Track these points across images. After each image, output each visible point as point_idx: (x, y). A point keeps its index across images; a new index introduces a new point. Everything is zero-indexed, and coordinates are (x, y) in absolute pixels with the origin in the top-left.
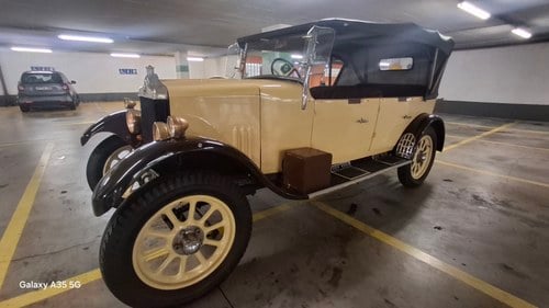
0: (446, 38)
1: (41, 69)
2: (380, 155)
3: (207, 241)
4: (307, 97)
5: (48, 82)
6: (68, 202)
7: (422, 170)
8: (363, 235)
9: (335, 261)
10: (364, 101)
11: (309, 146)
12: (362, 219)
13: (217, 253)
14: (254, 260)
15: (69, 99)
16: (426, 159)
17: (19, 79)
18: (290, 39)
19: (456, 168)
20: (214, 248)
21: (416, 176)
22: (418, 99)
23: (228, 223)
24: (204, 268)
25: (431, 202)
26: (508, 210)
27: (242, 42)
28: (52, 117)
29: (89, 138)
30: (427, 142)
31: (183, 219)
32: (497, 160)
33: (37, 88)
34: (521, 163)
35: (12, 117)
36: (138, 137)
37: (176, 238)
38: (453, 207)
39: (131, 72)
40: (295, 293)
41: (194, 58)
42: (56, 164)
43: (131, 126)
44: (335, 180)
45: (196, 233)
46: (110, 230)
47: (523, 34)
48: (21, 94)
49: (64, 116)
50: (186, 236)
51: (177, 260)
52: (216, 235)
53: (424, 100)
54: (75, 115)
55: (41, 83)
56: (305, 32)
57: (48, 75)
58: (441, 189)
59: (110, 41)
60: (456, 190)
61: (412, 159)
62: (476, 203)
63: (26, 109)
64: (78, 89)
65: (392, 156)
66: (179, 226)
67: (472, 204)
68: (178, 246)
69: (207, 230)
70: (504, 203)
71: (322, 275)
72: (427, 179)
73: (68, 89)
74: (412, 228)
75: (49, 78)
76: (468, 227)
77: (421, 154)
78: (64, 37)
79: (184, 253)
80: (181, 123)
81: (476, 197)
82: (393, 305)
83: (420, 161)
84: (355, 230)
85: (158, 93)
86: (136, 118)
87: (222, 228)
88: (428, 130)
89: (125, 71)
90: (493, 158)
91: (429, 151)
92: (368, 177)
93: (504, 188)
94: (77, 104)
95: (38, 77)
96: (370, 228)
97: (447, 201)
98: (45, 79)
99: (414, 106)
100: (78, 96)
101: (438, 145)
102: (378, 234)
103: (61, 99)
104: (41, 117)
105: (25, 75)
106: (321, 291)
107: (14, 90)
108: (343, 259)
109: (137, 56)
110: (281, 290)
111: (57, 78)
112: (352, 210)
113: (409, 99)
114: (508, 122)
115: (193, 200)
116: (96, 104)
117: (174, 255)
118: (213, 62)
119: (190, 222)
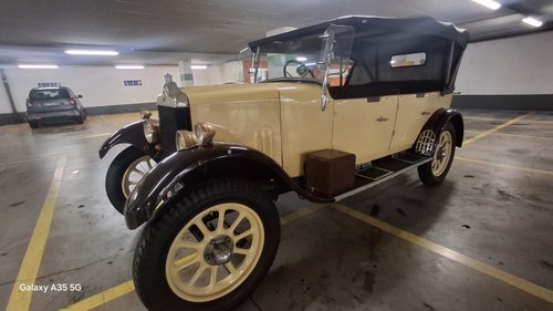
0: (461, 30)
1: (48, 85)
2: (399, 153)
3: (237, 251)
4: (326, 98)
5: (56, 98)
6: (87, 216)
7: (442, 167)
8: (391, 237)
9: (365, 265)
10: (383, 99)
11: (329, 147)
12: (387, 220)
13: (247, 262)
14: (282, 267)
15: (77, 113)
16: (446, 155)
17: (27, 96)
18: (306, 40)
19: (475, 164)
20: (242, 257)
21: (436, 173)
22: (435, 94)
23: (257, 230)
24: (235, 278)
25: (455, 200)
26: (539, 204)
27: (253, 46)
28: (62, 131)
29: (107, 150)
30: (446, 138)
31: (212, 228)
32: (517, 153)
33: (45, 104)
34: (543, 155)
35: (22, 134)
36: (157, 147)
37: (207, 249)
38: (479, 204)
39: (136, 83)
40: (329, 300)
41: (198, 66)
42: (70, 178)
43: (149, 136)
44: (360, 182)
45: (226, 241)
46: (144, 243)
47: (534, 22)
48: (30, 111)
49: (73, 130)
50: (216, 246)
51: (208, 271)
52: (245, 243)
53: (442, 95)
54: (84, 129)
55: (49, 99)
56: (322, 32)
57: (55, 91)
58: (462, 185)
59: (115, 53)
60: (479, 186)
61: (432, 156)
62: (503, 199)
63: (35, 125)
64: (85, 103)
65: (411, 154)
66: (209, 236)
67: (498, 200)
68: (209, 256)
69: (236, 239)
70: (533, 197)
71: (354, 280)
72: (448, 176)
73: (75, 104)
74: (439, 228)
75: (56, 94)
76: (498, 223)
77: (441, 151)
78: (71, 52)
79: (215, 263)
80: (209, 130)
81: (501, 193)
82: (432, 308)
83: (440, 158)
84: (381, 232)
85: (178, 101)
86: (154, 128)
87: (251, 236)
88: (447, 126)
89: (129, 83)
90: (513, 151)
91: (448, 148)
92: (391, 177)
93: (530, 182)
94: (85, 118)
95: (46, 93)
96: (397, 230)
97: (472, 198)
98: (53, 95)
99: (432, 102)
100: (85, 110)
101: (458, 140)
102: (404, 235)
103: (69, 114)
104: (50, 132)
105: (33, 92)
106: (355, 297)
107: (22, 108)
108: (375, 263)
109: (142, 67)
110: (314, 298)
111: (64, 93)
112: (375, 211)
113: (427, 95)
114: (523, 114)
115: (222, 208)
116: (103, 117)
117: (205, 265)
118: (216, 69)
119: (220, 231)
